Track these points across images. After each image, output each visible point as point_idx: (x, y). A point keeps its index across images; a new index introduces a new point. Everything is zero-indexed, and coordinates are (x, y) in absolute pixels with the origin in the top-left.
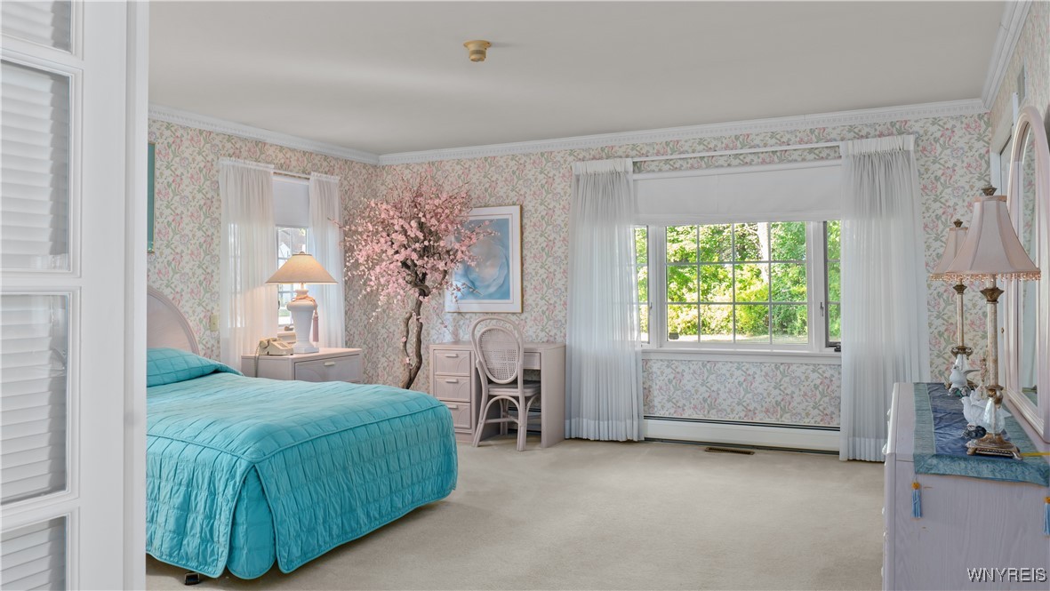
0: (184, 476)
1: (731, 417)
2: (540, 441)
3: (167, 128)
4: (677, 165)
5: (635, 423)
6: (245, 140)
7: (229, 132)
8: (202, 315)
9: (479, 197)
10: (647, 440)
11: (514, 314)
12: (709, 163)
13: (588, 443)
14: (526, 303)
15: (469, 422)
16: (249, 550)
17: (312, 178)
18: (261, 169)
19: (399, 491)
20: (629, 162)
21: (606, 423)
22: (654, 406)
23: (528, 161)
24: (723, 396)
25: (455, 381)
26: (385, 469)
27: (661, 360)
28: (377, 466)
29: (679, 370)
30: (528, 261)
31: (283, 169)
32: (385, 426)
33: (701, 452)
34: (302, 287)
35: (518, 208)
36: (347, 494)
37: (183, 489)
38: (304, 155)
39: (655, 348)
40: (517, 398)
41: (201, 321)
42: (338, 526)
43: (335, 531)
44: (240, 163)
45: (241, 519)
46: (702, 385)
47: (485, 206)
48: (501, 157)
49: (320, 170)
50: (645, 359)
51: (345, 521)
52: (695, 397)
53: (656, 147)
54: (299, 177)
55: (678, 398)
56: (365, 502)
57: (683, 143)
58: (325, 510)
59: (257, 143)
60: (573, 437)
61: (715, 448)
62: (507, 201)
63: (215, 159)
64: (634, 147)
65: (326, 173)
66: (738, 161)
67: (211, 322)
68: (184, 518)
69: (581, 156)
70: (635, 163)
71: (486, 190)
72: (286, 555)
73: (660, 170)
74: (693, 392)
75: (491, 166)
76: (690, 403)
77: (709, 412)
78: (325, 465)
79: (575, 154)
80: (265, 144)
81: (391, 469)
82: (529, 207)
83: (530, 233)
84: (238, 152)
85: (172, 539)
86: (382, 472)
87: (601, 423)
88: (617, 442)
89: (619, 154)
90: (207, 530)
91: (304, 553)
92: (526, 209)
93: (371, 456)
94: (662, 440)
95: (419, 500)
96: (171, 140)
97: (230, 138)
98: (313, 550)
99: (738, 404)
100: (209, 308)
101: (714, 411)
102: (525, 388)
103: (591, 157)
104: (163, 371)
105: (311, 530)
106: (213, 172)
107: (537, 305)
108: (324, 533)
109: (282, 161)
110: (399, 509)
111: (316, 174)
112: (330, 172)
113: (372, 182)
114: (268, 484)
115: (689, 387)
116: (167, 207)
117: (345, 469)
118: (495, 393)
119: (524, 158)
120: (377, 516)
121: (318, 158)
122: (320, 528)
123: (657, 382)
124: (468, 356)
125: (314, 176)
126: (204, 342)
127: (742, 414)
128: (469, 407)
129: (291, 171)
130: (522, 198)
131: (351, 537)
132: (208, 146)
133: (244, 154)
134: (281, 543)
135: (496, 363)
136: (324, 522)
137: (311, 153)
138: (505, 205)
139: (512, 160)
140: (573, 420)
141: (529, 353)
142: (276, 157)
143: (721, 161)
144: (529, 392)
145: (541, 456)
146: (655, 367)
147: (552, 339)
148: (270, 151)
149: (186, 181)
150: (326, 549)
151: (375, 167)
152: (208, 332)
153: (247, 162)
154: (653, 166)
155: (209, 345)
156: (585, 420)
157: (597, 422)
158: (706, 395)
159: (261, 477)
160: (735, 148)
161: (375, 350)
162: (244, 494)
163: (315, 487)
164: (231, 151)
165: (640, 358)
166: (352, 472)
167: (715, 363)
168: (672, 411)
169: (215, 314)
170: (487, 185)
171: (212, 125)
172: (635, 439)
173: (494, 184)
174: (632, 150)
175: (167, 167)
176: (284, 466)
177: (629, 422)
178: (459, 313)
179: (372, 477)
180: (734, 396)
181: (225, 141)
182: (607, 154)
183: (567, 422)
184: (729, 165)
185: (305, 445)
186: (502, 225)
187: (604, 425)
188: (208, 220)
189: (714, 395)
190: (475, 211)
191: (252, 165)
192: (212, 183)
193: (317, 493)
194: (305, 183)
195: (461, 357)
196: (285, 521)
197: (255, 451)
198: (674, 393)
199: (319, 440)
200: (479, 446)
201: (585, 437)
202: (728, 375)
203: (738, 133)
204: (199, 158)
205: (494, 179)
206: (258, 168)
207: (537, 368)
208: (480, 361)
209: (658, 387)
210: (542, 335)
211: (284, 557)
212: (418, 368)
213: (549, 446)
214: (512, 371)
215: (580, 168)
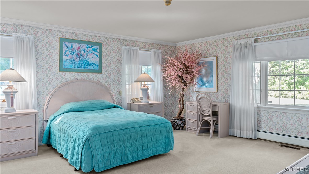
0: (74, 138)
1: (292, 134)
2: (218, 135)
3: (106, 38)
4: (271, 39)
5: (254, 133)
6: (130, 41)
7: (125, 39)
8: (117, 91)
9: (204, 54)
10: (259, 139)
11: (215, 92)
12: (284, 37)
13: (236, 138)
14: (218, 89)
15: (197, 127)
16: (85, 164)
17: (152, 51)
18: (135, 49)
19: (146, 149)
20: (253, 39)
21: (243, 131)
22: (261, 127)
23: (219, 42)
24: (289, 126)
25: (193, 113)
26: (140, 142)
27: (265, 111)
28: (138, 141)
29: (271, 115)
30: (219, 75)
31: (143, 49)
32: (143, 128)
33: (277, 146)
34: (145, 83)
35: (216, 57)
36: (124, 149)
37: (74, 142)
38: (150, 44)
39: (262, 106)
40: (210, 121)
41: (117, 92)
42: (120, 159)
43: (118, 160)
44: (128, 47)
45: (83, 154)
46: (280, 121)
47: (206, 57)
48: (211, 41)
49: (156, 48)
50: (258, 110)
51: (122, 157)
52: (278, 125)
53: (263, 33)
54: (149, 51)
55: (271, 125)
56: (131, 152)
57: (274, 30)
58: (114, 154)
59: (135, 41)
60: (232, 135)
61: (284, 145)
62: (213, 55)
63: (121, 47)
64: (255, 34)
65: (158, 49)
66: (296, 35)
67: (120, 93)
68: (73, 151)
69: (237, 39)
70: (255, 40)
71: (207, 52)
72: (98, 167)
73: (265, 41)
74: (277, 123)
75: (208, 44)
76: (276, 127)
77: (283, 131)
78: (116, 139)
79: (235, 38)
80: (137, 42)
81: (143, 142)
82: (219, 57)
83: (220, 66)
84: (128, 44)
85: (71, 156)
86: (139, 143)
87: (241, 131)
88: (247, 138)
89: (250, 36)
90: (77, 155)
91: (105, 166)
92: (218, 58)
93: (135, 138)
94: (265, 140)
95: (155, 153)
96: (107, 42)
97: (126, 40)
98: (109, 166)
99: (295, 129)
100: (119, 89)
101: (285, 131)
102: (213, 117)
103: (240, 38)
104: (98, 106)
105: (108, 160)
106: (120, 50)
107: (222, 90)
108: (114, 161)
109: (143, 46)
110: (146, 155)
111: (153, 49)
112: (159, 49)
113: (174, 51)
114: (92, 144)
115: (275, 121)
116: (106, 61)
117: (124, 141)
118: (204, 118)
119: (218, 41)
120: (137, 157)
121: (155, 45)
122: (112, 159)
123: (263, 118)
124: (196, 106)
125: (153, 50)
126: (118, 98)
127: (297, 133)
128: (197, 122)
129: (146, 49)
130: (217, 54)
131: (125, 163)
132: (119, 43)
133: (130, 45)
134: (95, 163)
135: (204, 109)
136: (114, 158)
137: (153, 44)
138: (212, 57)
139: (214, 41)
140: (232, 129)
141: (214, 106)
142: (141, 45)
143: (289, 36)
144: (215, 119)
145: (217, 140)
146: (262, 113)
147: (226, 101)
148: (139, 44)
149: (112, 53)
150: (114, 166)
151: (175, 47)
152: (119, 96)
153: (132, 47)
154: (262, 40)
155: (119, 99)
156: (235, 130)
157: (240, 131)
158: (282, 125)
159: (89, 142)
160: (295, 30)
161: (175, 102)
162: (84, 146)
163: (111, 146)
164: (126, 44)
165: (256, 110)
166: (127, 142)
167: (286, 113)
168: (269, 129)
169: (121, 90)
170: (207, 51)
171: (120, 37)
172: (253, 138)
173: (209, 50)
174: (255, 35)
175: (106, 49)
176: (100, 139)
177: (251, 132)
178: (199, 92)
179: (135, 144)
180: (293, 126)
181: (124, 41)
182: (246, 37)
183: (230, 130)
184: (292, 37)
185: (109, 133)
186: (211, 63)
187: (242, 132)
188: (119, 64)
189: (285, 125)
190: (202, 59)
191: (132, 48)
192: (120, 53)
193: (111, 148)
194: (150, 52)
195: (195, 106)
196: (97, 156)
197: (90, 133)
198: (269, 123)
199: (115, 131)
200: (198, 135)
201: (235, 136)
202: (291, 118)
203: (296, 24)
204: (116, 46)
205: (209, 48)
206: (134, 48)
207: (217, 111)
208: (199, 108)
209: (263, 120)
210: (223, 100)
211: (97, 167)
212: (183, 109)
213: (221, 137)
214: (209, 112)
215: (236, 42)
